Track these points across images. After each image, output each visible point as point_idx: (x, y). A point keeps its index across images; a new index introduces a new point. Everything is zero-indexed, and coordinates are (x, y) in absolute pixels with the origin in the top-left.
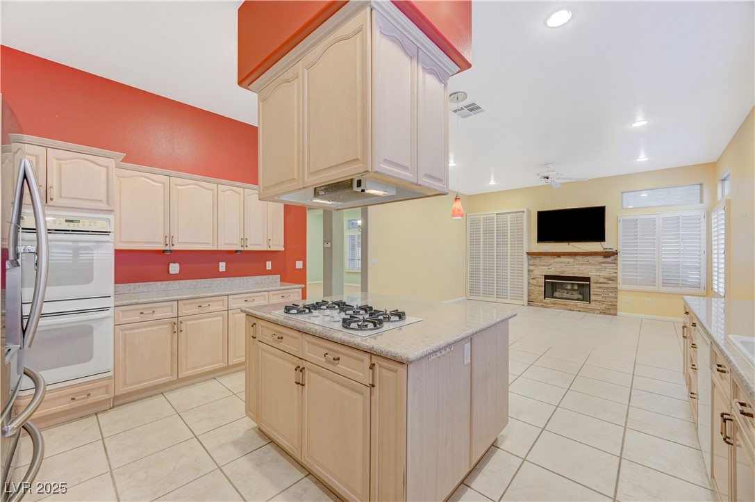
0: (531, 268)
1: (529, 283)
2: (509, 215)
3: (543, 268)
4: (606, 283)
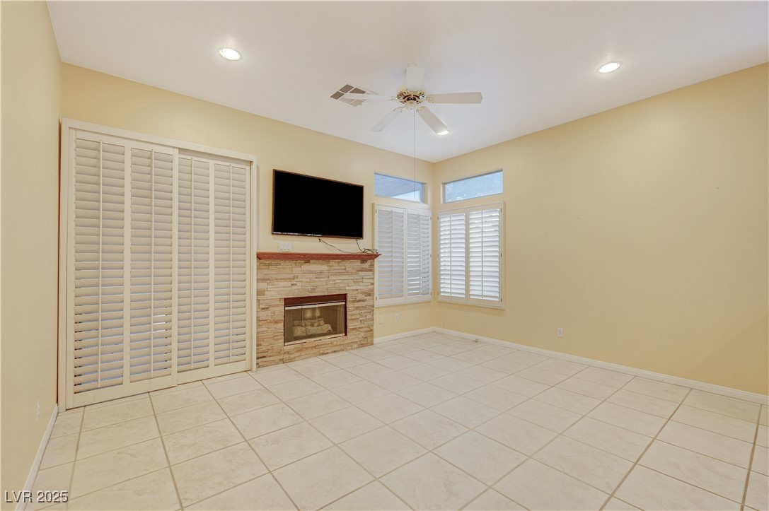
0: (263, 285)
1: (258, 320)
2: (212, 163)
3: (282, 284)
4: (363, 301)
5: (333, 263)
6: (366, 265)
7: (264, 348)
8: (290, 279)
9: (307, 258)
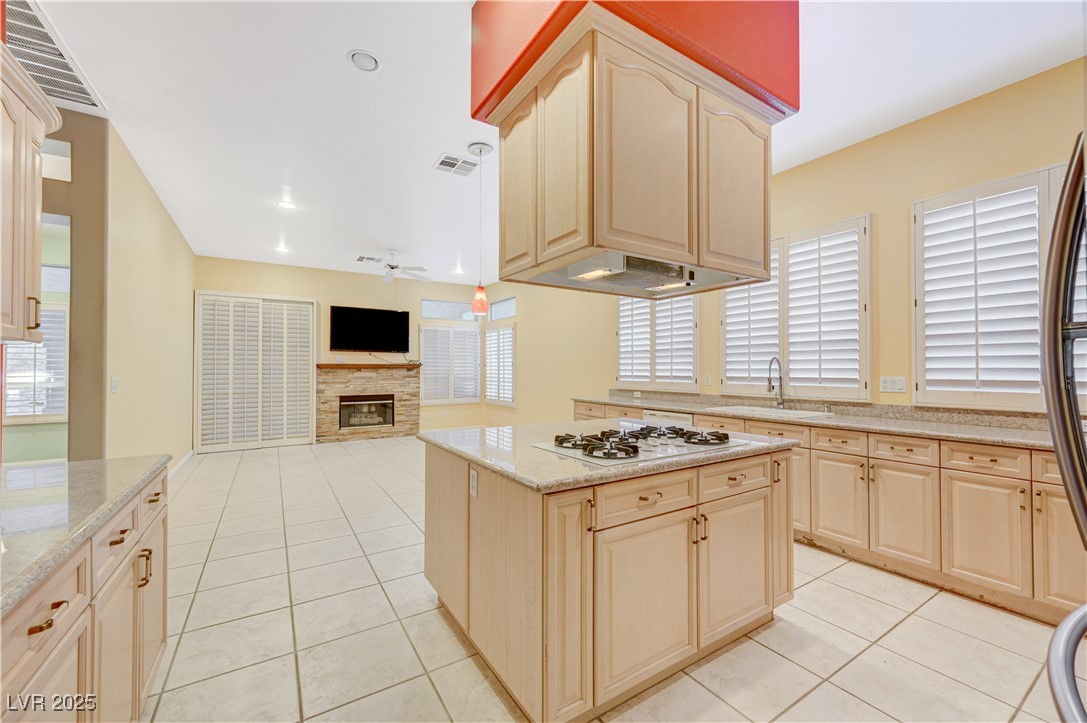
0: (322, 387)
1: (318, 410)
2: (285, 305)
3: (338, 386)
4: (409, 400)
5: (380, 371)
6: (412, 373)
7: (323, 429)
8: (344, 383)
9: (358, 368)
